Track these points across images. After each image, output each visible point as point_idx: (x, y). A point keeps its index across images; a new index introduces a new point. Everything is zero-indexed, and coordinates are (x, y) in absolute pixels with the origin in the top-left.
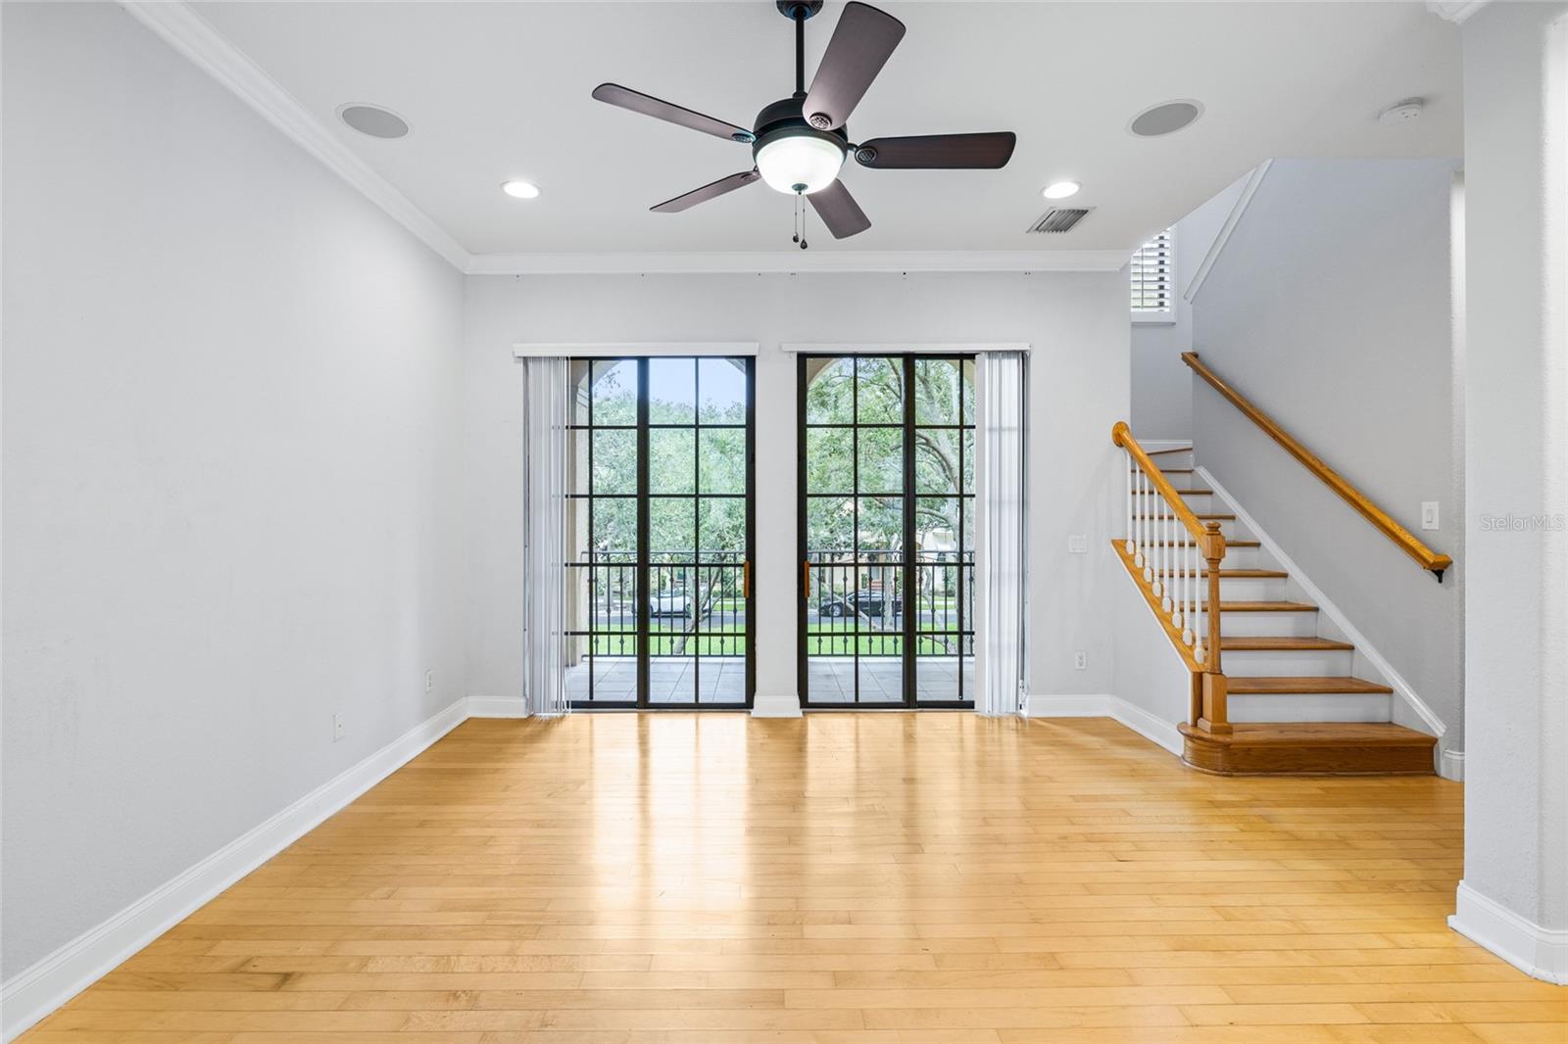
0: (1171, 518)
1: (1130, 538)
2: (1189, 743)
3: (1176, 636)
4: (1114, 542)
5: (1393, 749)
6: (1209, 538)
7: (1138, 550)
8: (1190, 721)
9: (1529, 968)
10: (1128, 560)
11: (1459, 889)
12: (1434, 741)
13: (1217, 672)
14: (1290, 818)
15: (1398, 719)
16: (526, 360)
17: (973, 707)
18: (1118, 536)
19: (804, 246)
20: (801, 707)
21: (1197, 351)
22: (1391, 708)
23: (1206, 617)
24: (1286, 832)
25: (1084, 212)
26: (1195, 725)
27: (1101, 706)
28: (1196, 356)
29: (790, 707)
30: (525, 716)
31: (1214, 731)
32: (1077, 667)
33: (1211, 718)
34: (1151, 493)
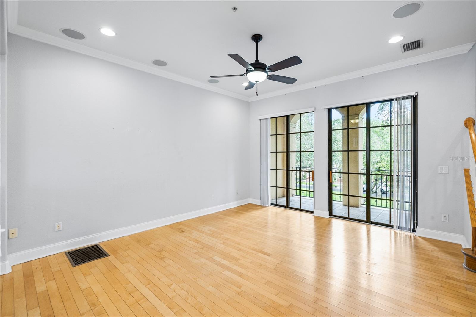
4: (465, 170)
16: (261, 120)
17: (393, 227)
20: (329, 215)
25: (418, 41)
29: (326, 214)
30: (260, 205)
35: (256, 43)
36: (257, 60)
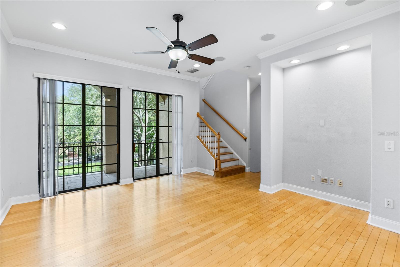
0: (210, 131)
1: (200, 135)
2: (215, 173)
3: (211, 153)
4: (197, 136)
5: (241, 169)
6: (218, 135)
7: (202, 138)
8: (215, 169)
9: (269, 193)
10: (200, 140)
11: (260, 185)
12: (245, 166)
13: (219, 159)
14: (234, 182)
15: (240, 164)
17: (172, 174)
18: (198, 135)
19: (179, 72)
21: (205, 99)
22: (239, 162)
23: (217, 150)
24: (235, 184)
25: (198, 70)
26: (216, 170)
27: (195, 169)
28: (205, 100)
30: (39, 200)
31: (219, 170)
32: (191, 162)
33: (218, 168)
34: (205, 127)
35: (177, 23)
36: (178, 39)
